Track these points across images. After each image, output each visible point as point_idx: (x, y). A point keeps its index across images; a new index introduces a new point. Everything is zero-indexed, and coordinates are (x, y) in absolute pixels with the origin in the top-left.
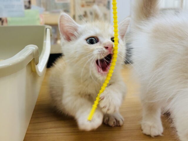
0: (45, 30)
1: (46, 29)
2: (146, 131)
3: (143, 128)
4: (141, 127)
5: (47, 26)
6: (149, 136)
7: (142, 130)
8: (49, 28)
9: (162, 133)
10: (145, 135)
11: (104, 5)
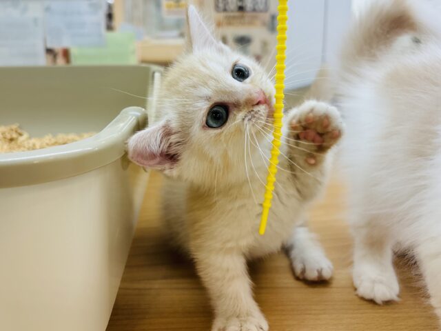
0: (151, 75)
1: (154, 73)
2: (365, 289)
3: (357, 283)
4: (352, 283)
5: (154, 68)
6: (372, 302)
7: (356, 289)
8: (159, 72)
9: (399, 296)
10: (362, 299)
11: (264, 24)
